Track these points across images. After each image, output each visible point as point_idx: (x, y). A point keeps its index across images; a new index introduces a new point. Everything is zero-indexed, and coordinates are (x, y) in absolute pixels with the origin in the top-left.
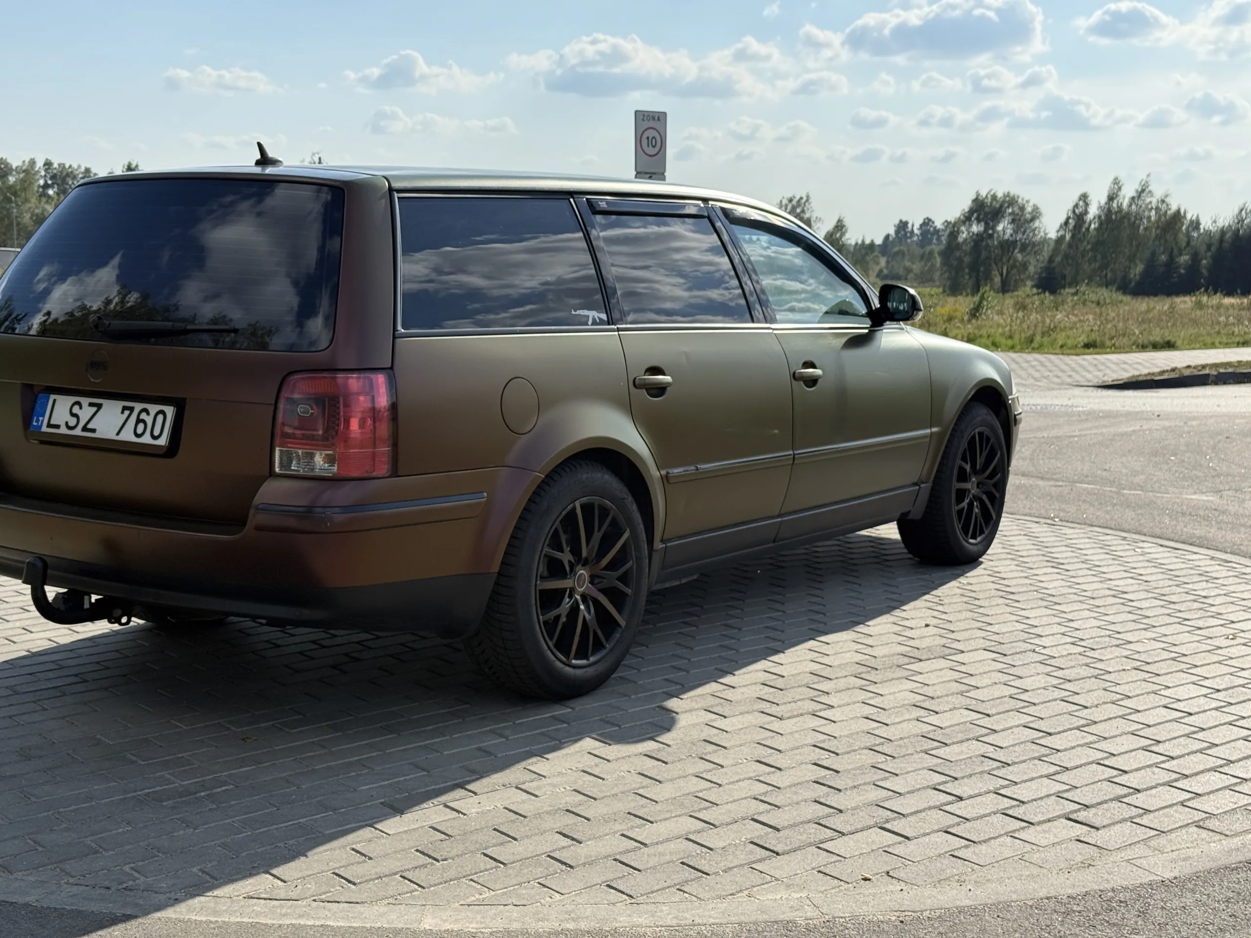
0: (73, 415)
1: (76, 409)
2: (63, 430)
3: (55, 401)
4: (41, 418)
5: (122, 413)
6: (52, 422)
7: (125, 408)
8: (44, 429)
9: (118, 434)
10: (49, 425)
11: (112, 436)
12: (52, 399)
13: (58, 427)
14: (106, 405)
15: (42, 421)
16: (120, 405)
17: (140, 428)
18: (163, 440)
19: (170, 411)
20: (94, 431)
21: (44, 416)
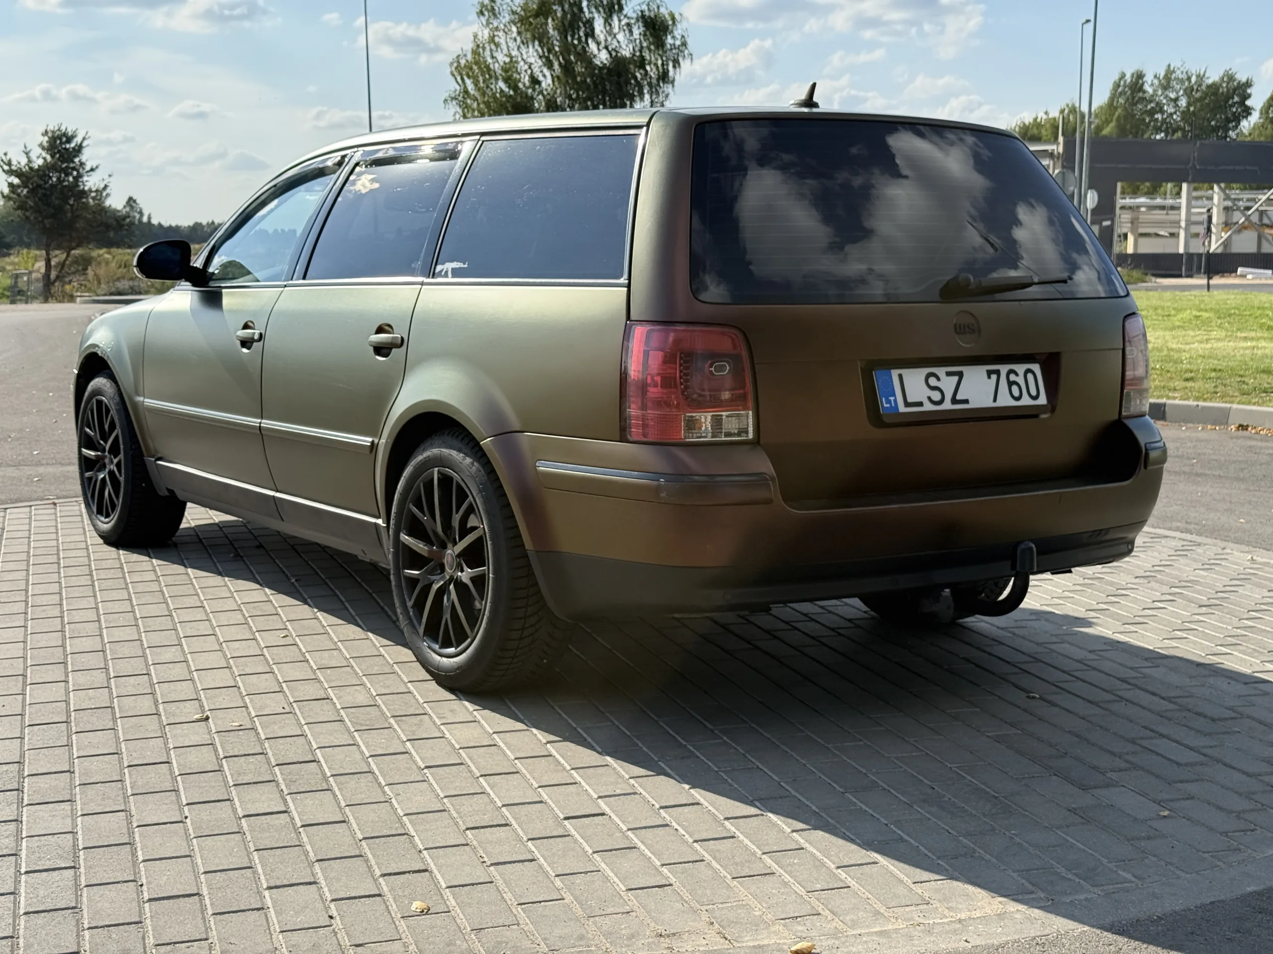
0: (936, 388)
1: (933, 381)
2: (928, 407)
3: (900, 376)
5: (989, 377)
6: (909, 400)
8: (902, 409)
9: (995, 400)
10: (907, 404)
12: (895, 373)
13: (920, 404)
14: (967, 370)
15: (895, 401)
16: (982, 369)
17: (1015, 391)
18: (1043, 400)
19: (1036, 368)
20: (966, 401)
21: (894, 395)
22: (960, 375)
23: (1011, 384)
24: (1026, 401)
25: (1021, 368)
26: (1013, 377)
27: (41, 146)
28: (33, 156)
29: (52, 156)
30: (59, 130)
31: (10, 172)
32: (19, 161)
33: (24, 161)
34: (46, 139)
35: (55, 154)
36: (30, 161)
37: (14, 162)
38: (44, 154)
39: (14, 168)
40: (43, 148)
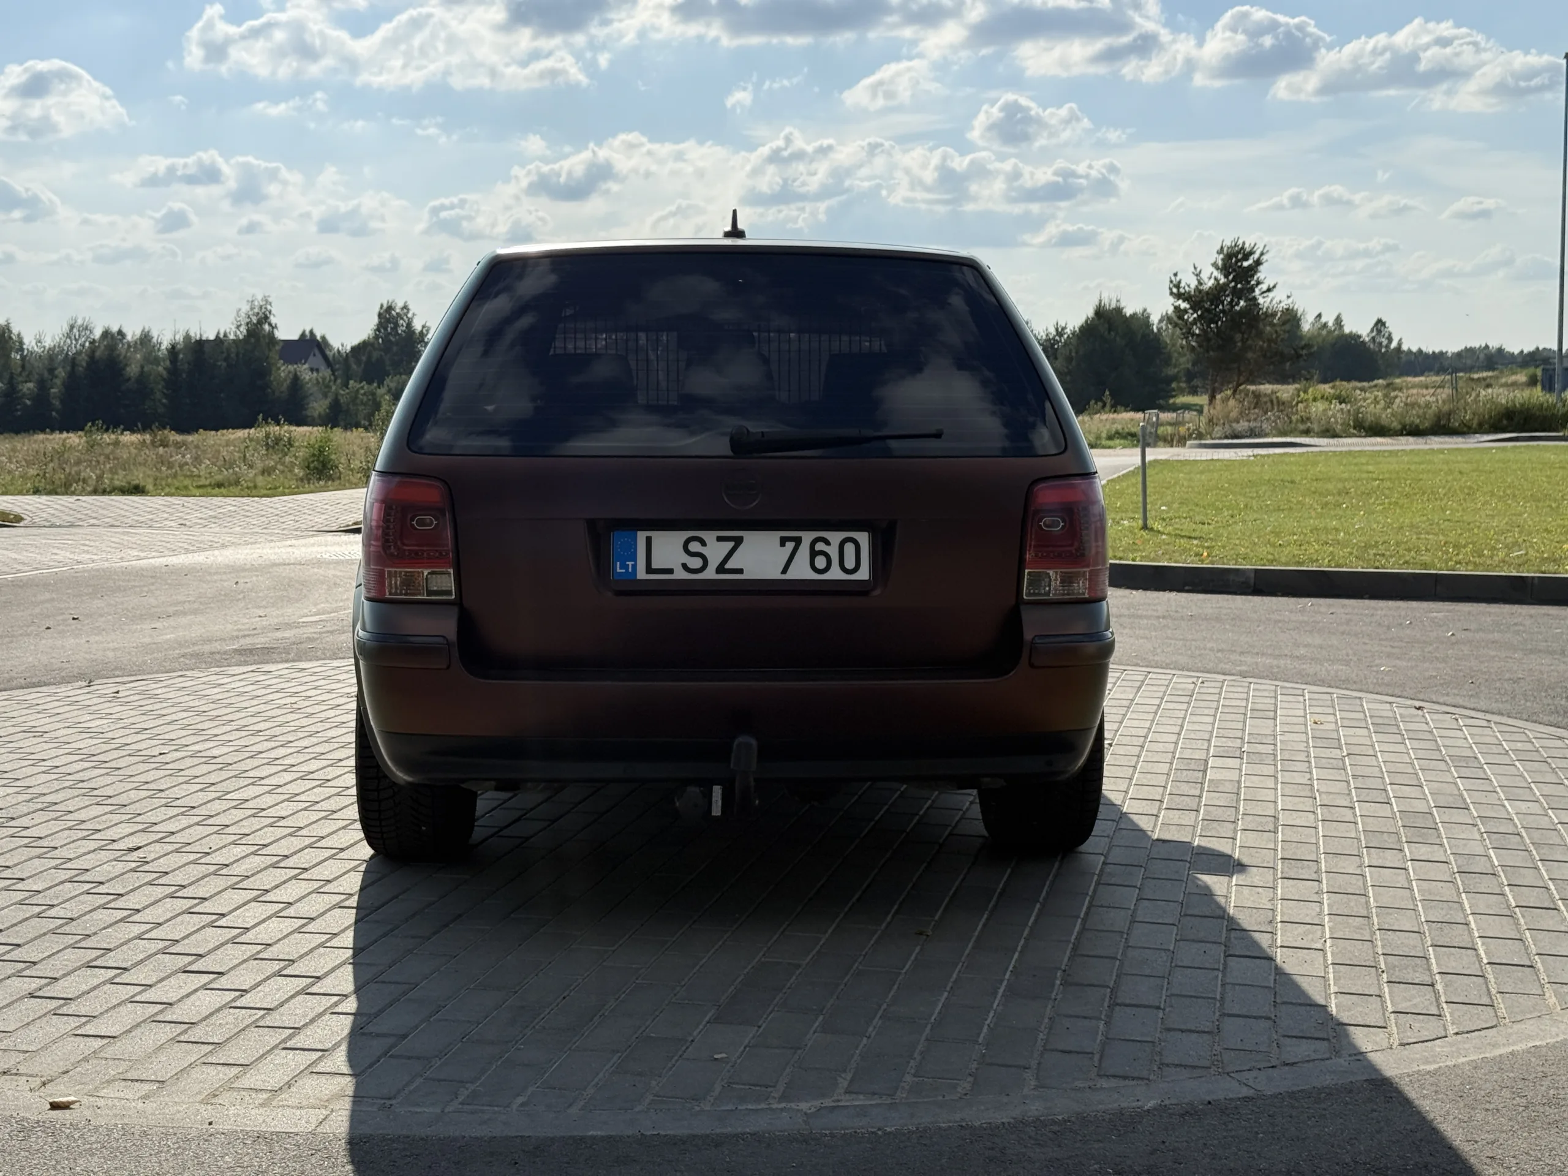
0: (693, 554)
1: (694, 547)
2: (680, 574)
3: (649, 540)
4: (630, 563)
5: (783, 544)
6: (654, 566)
7: (783, 541)
8: (642, 574)
9: (784, 571)
10: (649, 570)
11: (776, 574)
12: (642, 536)
13: (670, 571)
14: (749, 537)
15: (634, 567)
16: (776, 536)
17: (820, 562)
18: (863, 574)
19: (863, 538)
20: (740, 571)
21: (635, 559)
22: (738, 541)
23: (814, 554)
24: (835, 574)
25: (835, 537)
26: (820, 546)
27: (1215, 265)
28: (1204, 276)
29: (1226, 276)
30: (1235, 245)
31: (1179, 296)
32: (1189, 282)
33: (1194, 283)
34: (1222, 256)
35: (1230, 274)
36: (1200, 283)
37: (1182, 284)
38: (1216, 273)
39: (1182, 290)
40: (1217, 268)
